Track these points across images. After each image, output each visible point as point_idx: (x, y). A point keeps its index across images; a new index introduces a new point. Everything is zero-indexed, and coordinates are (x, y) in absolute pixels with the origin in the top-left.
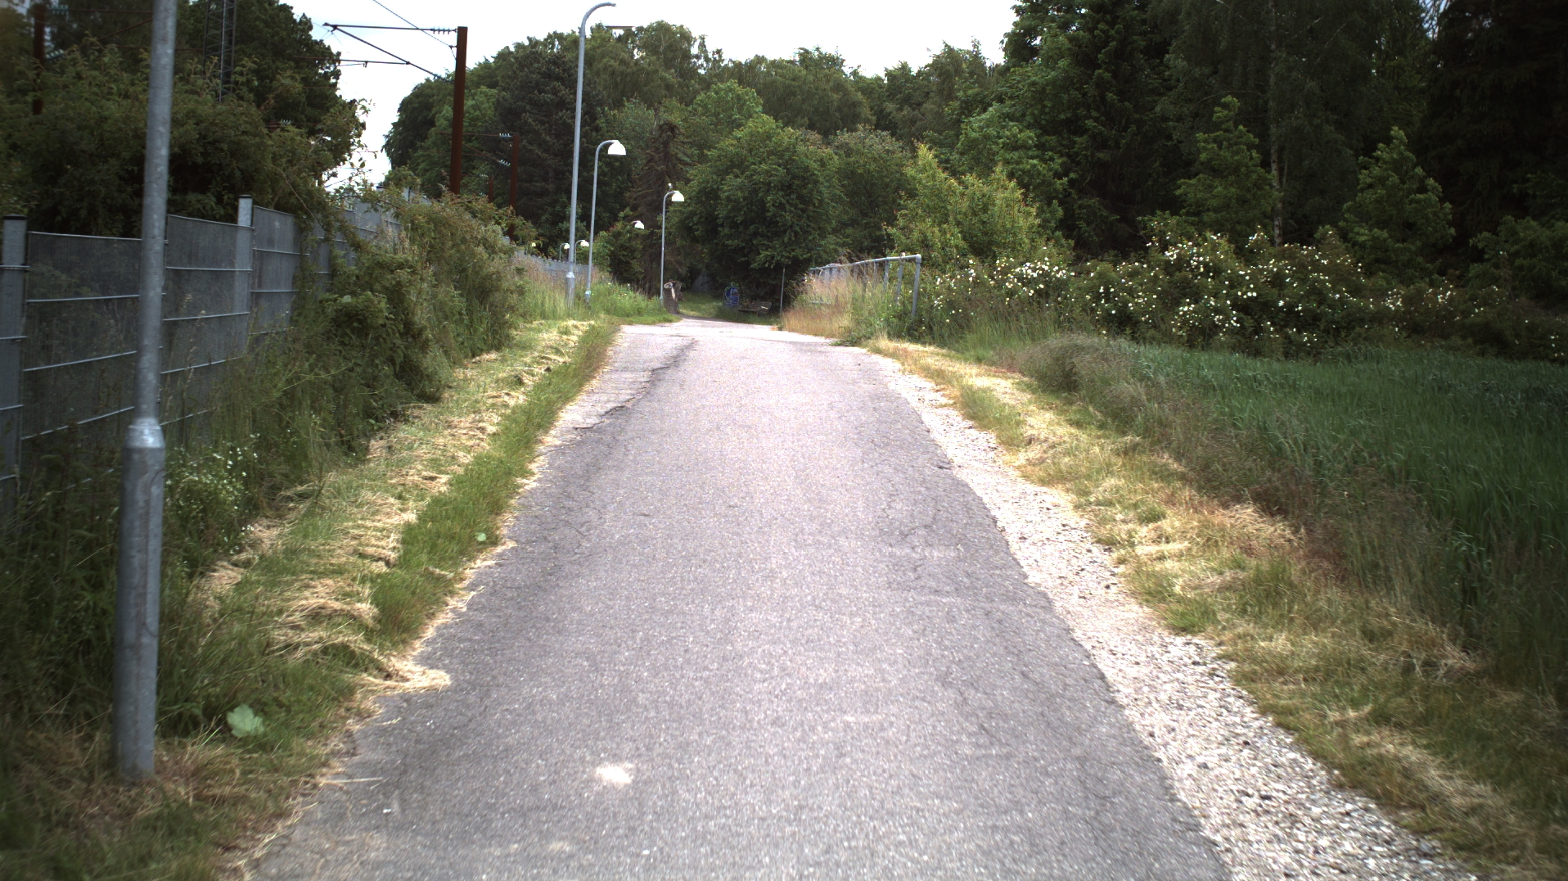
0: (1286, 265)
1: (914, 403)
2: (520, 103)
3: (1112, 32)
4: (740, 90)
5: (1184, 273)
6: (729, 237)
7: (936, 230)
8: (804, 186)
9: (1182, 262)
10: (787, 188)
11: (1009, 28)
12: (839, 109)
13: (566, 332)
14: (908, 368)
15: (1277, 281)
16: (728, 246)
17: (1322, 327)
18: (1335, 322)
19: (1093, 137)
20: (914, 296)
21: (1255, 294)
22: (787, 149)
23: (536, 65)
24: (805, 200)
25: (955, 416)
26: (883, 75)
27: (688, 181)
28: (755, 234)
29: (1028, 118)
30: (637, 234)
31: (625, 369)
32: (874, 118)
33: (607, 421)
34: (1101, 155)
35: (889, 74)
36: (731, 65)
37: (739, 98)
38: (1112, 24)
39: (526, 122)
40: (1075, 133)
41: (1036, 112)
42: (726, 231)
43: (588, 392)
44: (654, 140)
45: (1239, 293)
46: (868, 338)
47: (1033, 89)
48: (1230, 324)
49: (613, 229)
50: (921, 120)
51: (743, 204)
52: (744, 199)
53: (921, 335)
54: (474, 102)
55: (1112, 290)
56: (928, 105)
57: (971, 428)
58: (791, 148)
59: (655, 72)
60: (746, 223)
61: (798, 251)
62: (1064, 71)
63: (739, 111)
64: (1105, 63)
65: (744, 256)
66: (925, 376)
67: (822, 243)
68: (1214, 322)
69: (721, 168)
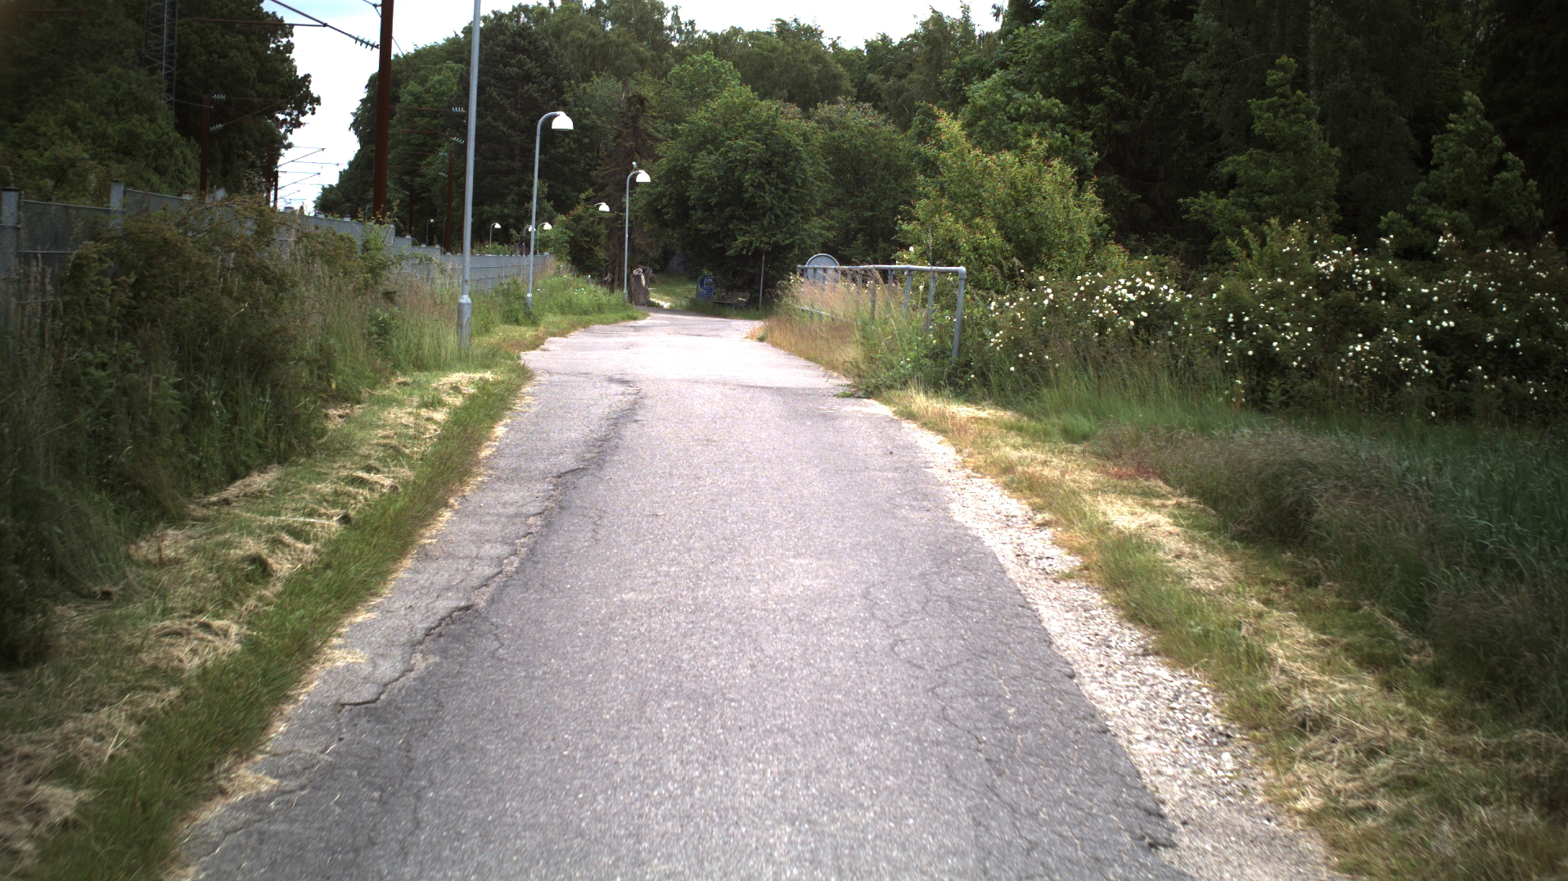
0: (1488, 280)
2: (484, 77)
4: (716, 63)
5: (1344, 294)
6: (702, 221)
8: (786, 164)
9: (1342, 274)
10: (766, 165)
12: (818, 81)
14: (972, 462)
16: (701, 230)
19: (1111, 105)
20: (957, 327)
21: (1452, 324)
22: (766, 123)
23: (501, 37)
24: (786, 179)
25: (1102, 611)
26: (862, 47)
27: (657, 158)
28: (732, 217)
30: (601, 218)
31: (513, 476)
32: (855, 90)
34: (1118, 127)
35: (870, 46)
36: (706, 36)
37: (715, 70)
39: (491, 96)
40: (1090, 102)
41: (1043, 80)
42: (699, 214)
44: (623, 115)
45: (1429, 322)
46: (890, 387)
47: (1039, 55)
48: (1421, 370)
49: (574, 213)
50: (908, 90)
51: (718, 183)
52: (719, 178)
53: (968, 385)
54: (440, 77)
55: (1247, 319)
56: (913, 76)
57: (1146, 654)
58: (771, 121)
59: (626, 44)
60: (721, 206)
61: (779, 236)
62: (1076, 32)
63: (716, 84)
64: (1123, 23)
65: (720, 242)
66: (1006, 486)
67: (806, 227)
68: (1398, 366)
69: (692, 144)
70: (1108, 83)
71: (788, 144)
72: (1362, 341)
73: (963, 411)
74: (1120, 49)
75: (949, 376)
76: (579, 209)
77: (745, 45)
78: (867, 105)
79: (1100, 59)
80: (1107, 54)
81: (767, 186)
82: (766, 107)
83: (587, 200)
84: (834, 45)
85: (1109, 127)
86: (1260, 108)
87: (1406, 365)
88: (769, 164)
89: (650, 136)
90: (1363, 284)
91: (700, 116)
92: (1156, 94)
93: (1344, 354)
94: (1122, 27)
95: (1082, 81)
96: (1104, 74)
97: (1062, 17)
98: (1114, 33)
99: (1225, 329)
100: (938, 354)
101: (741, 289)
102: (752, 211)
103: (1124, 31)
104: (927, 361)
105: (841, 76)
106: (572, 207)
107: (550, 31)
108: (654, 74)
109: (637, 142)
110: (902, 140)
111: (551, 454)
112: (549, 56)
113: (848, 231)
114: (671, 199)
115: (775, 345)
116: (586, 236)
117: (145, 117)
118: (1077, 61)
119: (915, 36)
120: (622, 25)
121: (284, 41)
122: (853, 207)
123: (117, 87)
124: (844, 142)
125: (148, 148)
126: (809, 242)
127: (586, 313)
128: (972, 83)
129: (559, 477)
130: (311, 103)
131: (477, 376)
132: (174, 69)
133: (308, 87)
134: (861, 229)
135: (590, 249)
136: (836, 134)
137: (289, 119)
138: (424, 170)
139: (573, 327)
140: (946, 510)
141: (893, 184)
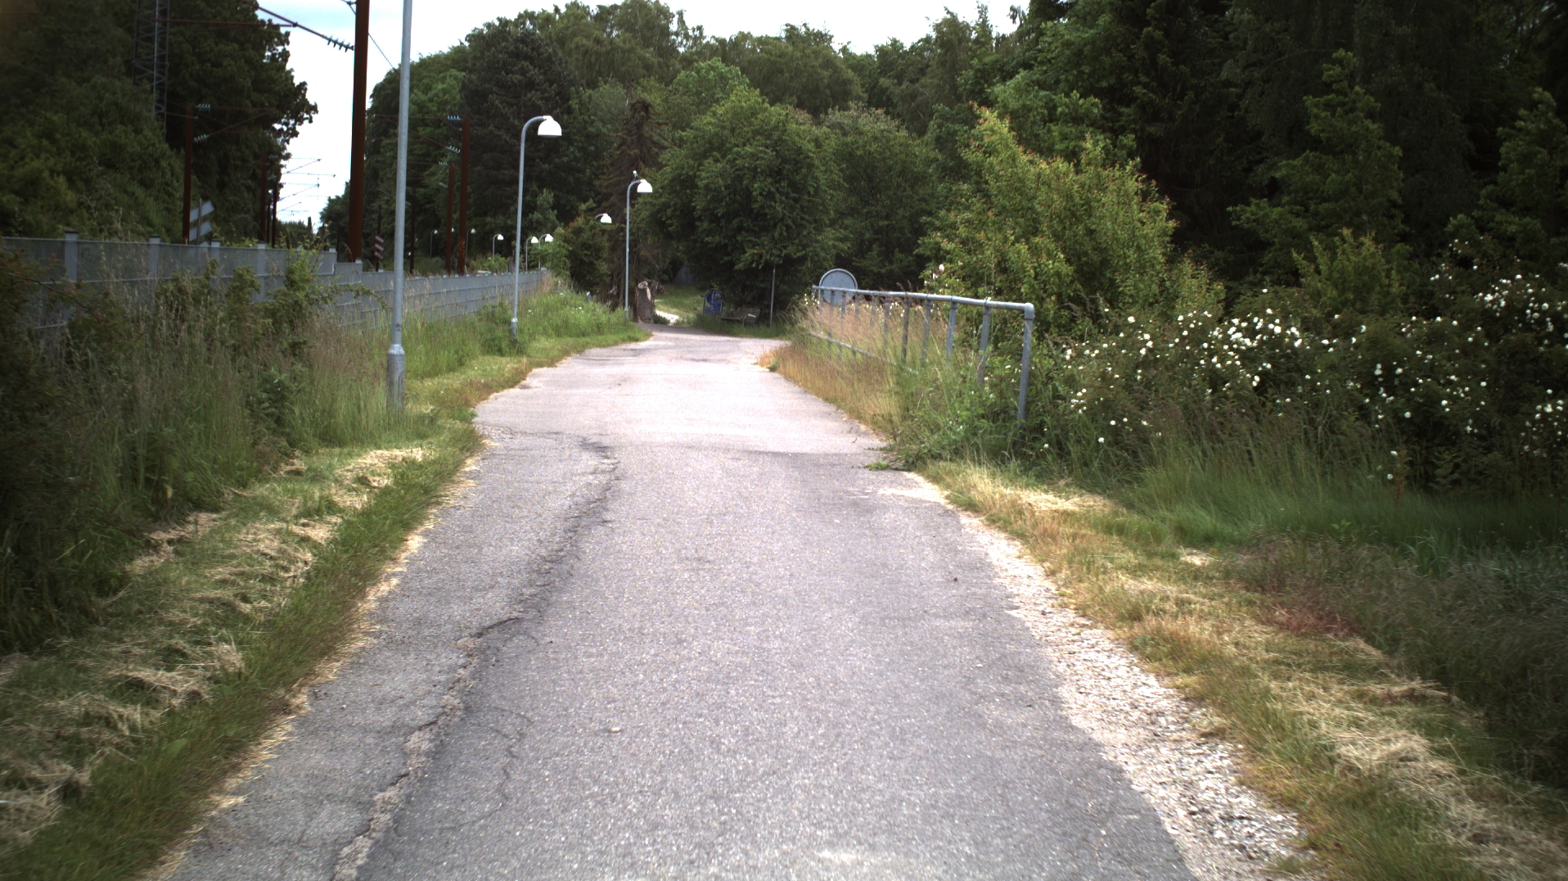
2: (486, 86)
4: (724, 68)
6: (709, 233)
8: (797, 171)
9: (1515, 308)
10: (776, 174)
16: (707, 243)
19: (1143, 108)
20: (1023, 381)
22: (776, 128)
24: (798, 188)
26: (872, 52)
28: (740, 229)
29: (1063, 84)
30: (603, 229)
32: (867, 95)
34: (1151, 129)
36: (714, 42)
37: (722, 76)
39: (492, 104)
40: (1121, 102)
41: (1071, 78)
42: (705, 225)
44: (627, 121)
46: (937, 457)
49: (574, 225)
50: (922, 94)
51: (725, 193)
52: (727, 187)
53: (1042, 456)
54: (445, 86)
61: (791, 249)
64: (1155, 19)
65: (728, 255)
67: (820, 238)
69: (698, 151)
70: (1139, 83)
71: (799, 151)
74: (1151, 45)
75: (1015, 444)
76: (580, 221)
77: (753, 50)
78: (880, 111)
80: (1140, 52)
81: (778, 196)
82: (776, 112)
83: (590, 210)
84: (844, 50)
85: (1142, 130)
86: (1316, 105)
88: (779, 172)
89: (655, 144)
91: (706, 122)
92: (1191, 95)
94: (1154, 23)
95: (1112, 81)
96: (1136, 73)
98: (1145, 30)
100: (998, 414)
101: (751, 304)
102: (762, 222)
103: (1156, 28)
104: (984, 423)
105: (850, 82)
106: (572, 219)
107: (554, 37)
108: (661, 79)
109: (641, 151)
110: (918, 145)
111: (476, 589)
112: (553, 63)
113: (863, 241)
114: (675, 210)
115: (788, 378)
116: (587, 249)
117: (130, 128)
118: (1106, 59)
119: (927, 40)
120: (626, 31)
121: (280, 49)
122: (868, 215)
123: (101, 99)
124: (857, 148)
125: (134, 161)
126: (823, 254)
127: (583, 334)
128: (992, 84)
129: (480, 635)
130: (308, 113)
132: (165, 79)
133: (304, 95)
134: (875, 240)
135: (591, 263)
136: (849, 139)
137: (285, 128)
138: (427, 181)
139: (566, 353)
141: (909, 192)
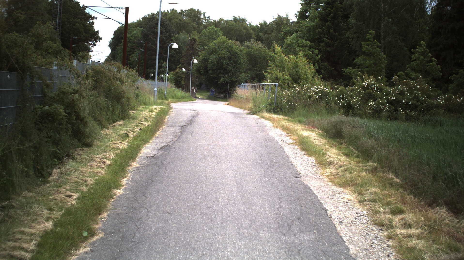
0: (405, 88)
1: (280, 143)
2: (149, 33)
3: (332, 11)
4: (216, 29)
5: (369, 90)
6: (212, 74)
7: (281, 74)
8: (235, 58)
9: (369, 86)
10: (230, 59)
11: (299, 10)
12: (245, 35)
13: (152, 111)
14: (275, 125)
15: (402, 93)
16: (211, 76)
17: (418, 110)
18: (423, 108)
19: (326, 43)
20: (275, 98)
21: (395, 98)
22: (230, 47)
23: (154, 21)
24: (235, 62)
25: (297, 149)
26: (258, 25)
27: (199, 56)
28: (220, 73)
29: (305, 37)
30: (183, 72)
31: (172, 126)
32: (256, 37)
33: (161, 152)
34: (328, 49)
35: (260, 24)
36: (213, 21)
37: (215, 31)
38: (332, 8)
39: (151, 38)
40: (320, 42)
41: (308, 36)
42: (211, 72)
43: (155, 138)
44: (189, 44)
45: (389, 98)
46: (259, 112)
47: (307, 29)
48: (386, 109)
50: (271, 38)
52: (217, 62)
53: (278, 111)
54: (135, 32)
55: (345, 96)
56: (273, 34)
57: (304, 155)
58: (231, 46)
59: (190, 23)
60: (217, 69)
61: (233, 78)
62: (317, 23)
63: (215, 35)
65: (216, 80)
66: (282, 129)
67: (241, 76)
68: (381, 108)
69: (209, 52)
70: (325, 37)
71: (236, 53)
72: (372, 102)
73: (275, 116)
74: (329, 28)
75: (273, 109)
76: (177, 70)
77: (224, 24)
78: (259, 42)
79: (323, 30)
80: (325, 29)
81: (230, 64)
82: (230, 42)
83: (179, 67)
84: (250, 24)
85: (326, 49)
86: (364, 44)
87: (382, 107)
88: (231, 58)
89: (197, 50)
90: (374, 88)
91: (212, 44)
92: (339, 41)
93: (368, 105)
94: (329, 21)
95: (318, 36)
96: (324, 35)
97: (313, 18)
98: (327, 23)
99: (340, 99)
100: (271, 104)
101: (222, 93)
102: (225, 71)
103: (330, 23)
104: (268, 106)
105: (252, 34)
106: (175, 69)
107: (168, 19)
108: (198, 32)
109: (193, 52)
110: (269, 52)
111: (180, 123)
112: (168, 26)
113: (253, 77)
114: (203, 68)
116: (179, 77)
117: (53, 42)
118: (317, 31)
119: (273, 22)
120: (188, 17)
121: (92, 21)
122: (254, 70)
124: (252, 52)
126: (241, 79)
127: (180, 99)
128: (287, 36)
129: (182, 126)
130: (99, 39)
131: (160, 107)
132: (60, 29)
133: (98, 35)
134: (256, 77)
135: (180, 81)
136: (250, 50)
137: (92, 43)
138: (131, 59)
139: (177, 101)
140: (268, 133)
141: (266, 64)
